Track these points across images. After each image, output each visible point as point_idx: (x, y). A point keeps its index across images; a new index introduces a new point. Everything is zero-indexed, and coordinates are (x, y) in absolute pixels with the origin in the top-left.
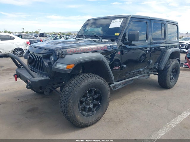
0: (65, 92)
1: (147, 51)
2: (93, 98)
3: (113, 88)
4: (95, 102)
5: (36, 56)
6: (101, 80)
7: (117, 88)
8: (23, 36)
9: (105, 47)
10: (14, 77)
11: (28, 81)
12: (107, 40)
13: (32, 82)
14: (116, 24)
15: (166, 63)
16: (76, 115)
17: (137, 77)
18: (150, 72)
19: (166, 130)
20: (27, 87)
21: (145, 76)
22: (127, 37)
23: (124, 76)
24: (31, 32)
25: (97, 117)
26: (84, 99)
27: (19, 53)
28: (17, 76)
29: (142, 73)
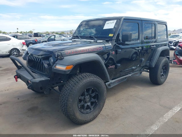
0: (65, 92)
1: (139, 50)
2: (91, 96)
3: (109, 86)
4: (93, 100)
5: (35, 57)
6: (98, 79)
7: (112, 86)
8: (19, 37)
9: (100, 47)
10: (15, 78)
11: (29, 82)
12: (102, 41)
13: (33, 83)
14: (109, 25)
15: (157, 61)
16: (75, 113)
17: (130, 75)
18: (142, 70)
19: (159, 124)
20: (29, 88)
21: (137, 73)
22: (120, 38)
23: (119, 75)
24: (26, 32)
25: (95, 114)
26: (83, 98)
27: (15, 53)
28: (17, 77)
29: (135, 71)
